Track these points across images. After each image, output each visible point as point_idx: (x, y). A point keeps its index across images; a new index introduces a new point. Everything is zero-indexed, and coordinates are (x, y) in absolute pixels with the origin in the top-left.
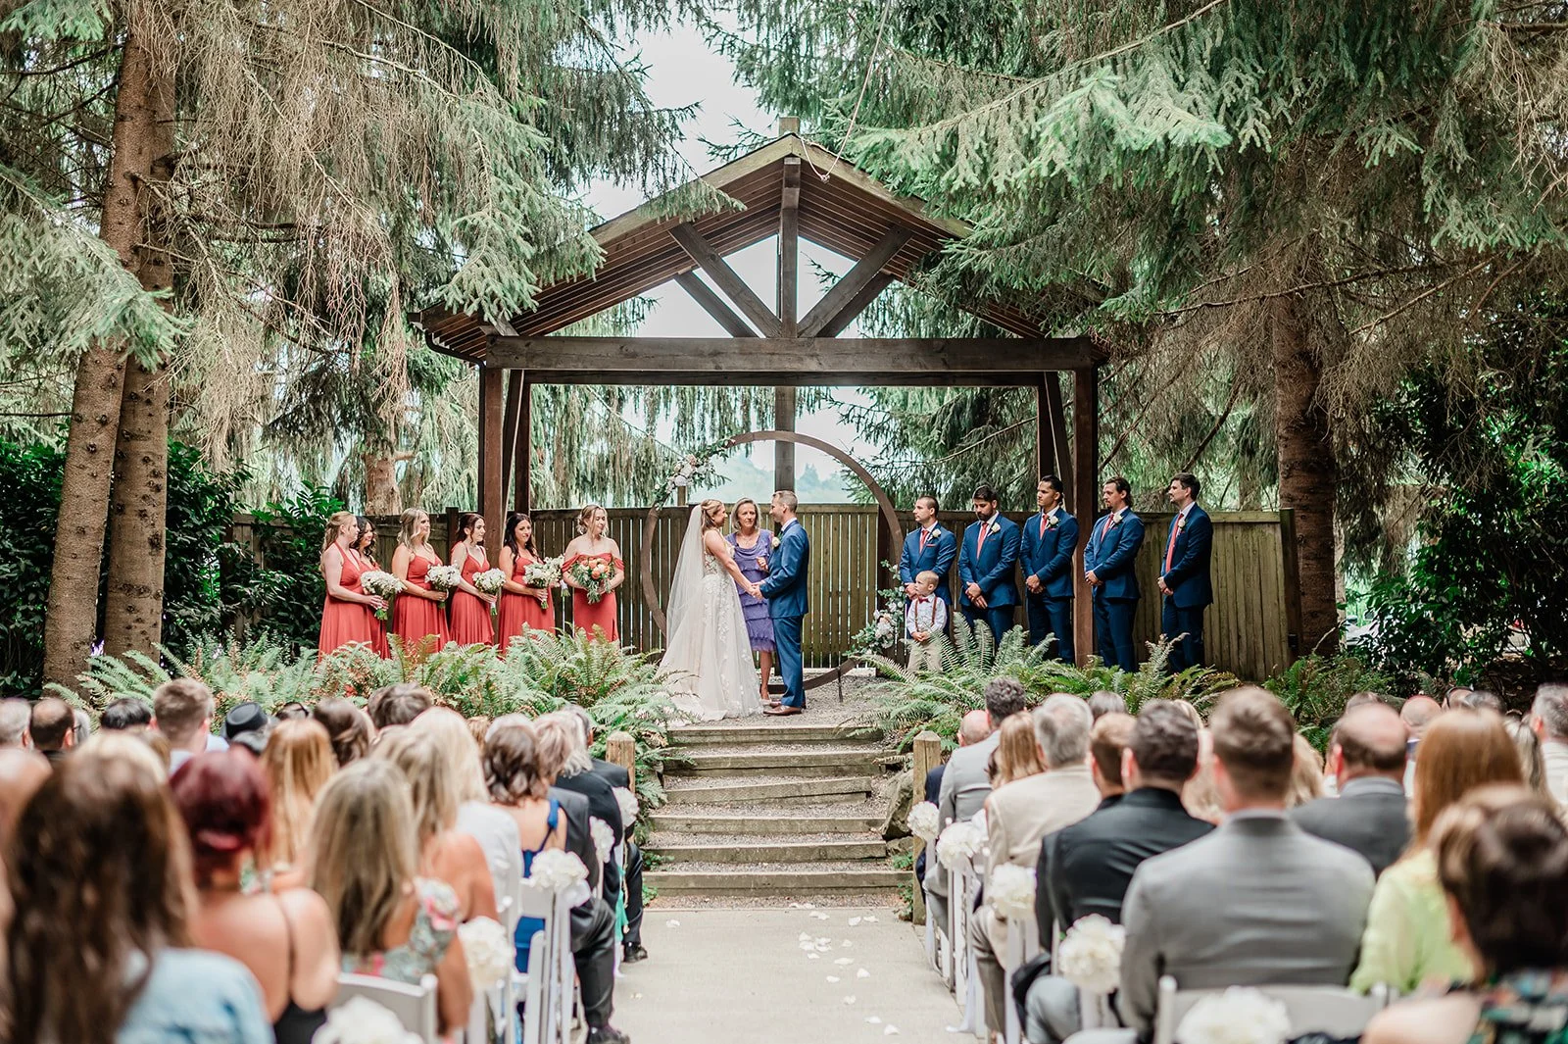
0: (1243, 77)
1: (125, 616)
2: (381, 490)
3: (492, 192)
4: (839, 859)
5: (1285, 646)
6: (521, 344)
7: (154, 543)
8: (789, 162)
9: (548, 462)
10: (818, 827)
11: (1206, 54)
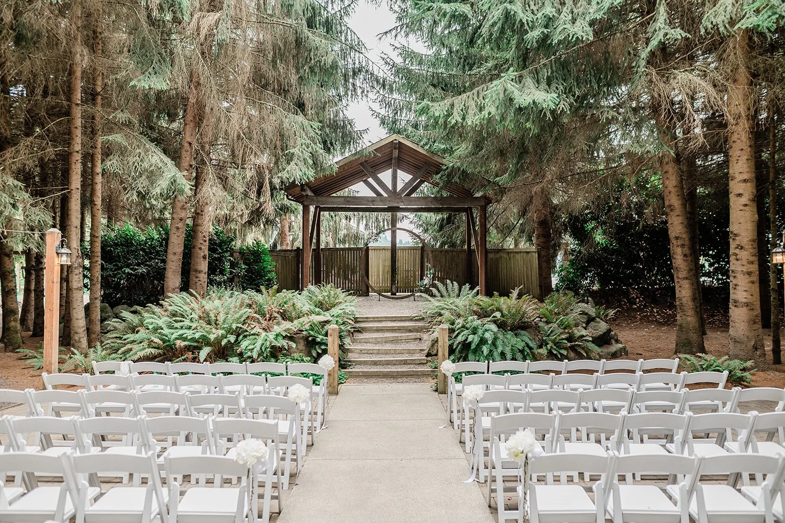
0: (558, 86)
1: (195, 279)
2: (285, 243)
3: (299, 143)
4: (411, 364)
5: (538, 287)
6: (315, 198)
7: (204, 257)
8: (395, 142)
9: (330, 236)
10: (403, 351)
11: (545, 77)
